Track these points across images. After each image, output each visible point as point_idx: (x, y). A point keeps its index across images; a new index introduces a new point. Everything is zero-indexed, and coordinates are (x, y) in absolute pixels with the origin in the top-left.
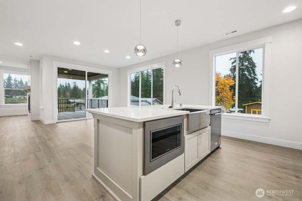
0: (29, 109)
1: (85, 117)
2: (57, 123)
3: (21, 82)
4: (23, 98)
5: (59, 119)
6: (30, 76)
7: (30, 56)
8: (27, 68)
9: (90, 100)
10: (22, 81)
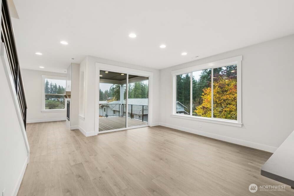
0: (68, 116)
1: (126, 127)
2: (98, 134)
3: (55, 87)
4: (57, 100)
5: (100, 130)
6: (71, 81)
7: (72, 59)
8: (66, 73)
9: (121, 104)
10: (56, 85)
